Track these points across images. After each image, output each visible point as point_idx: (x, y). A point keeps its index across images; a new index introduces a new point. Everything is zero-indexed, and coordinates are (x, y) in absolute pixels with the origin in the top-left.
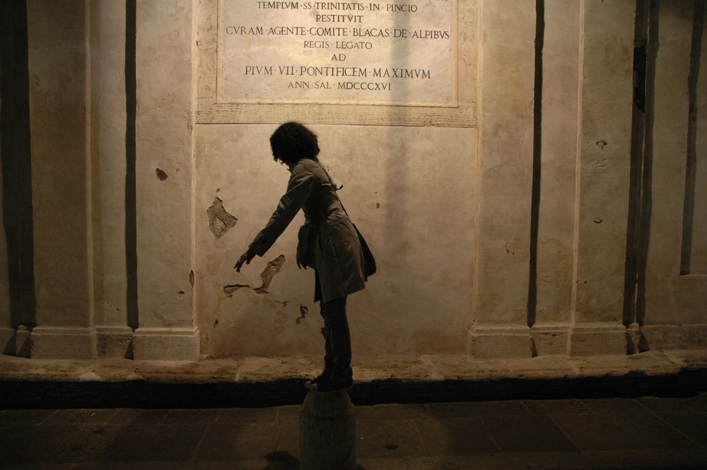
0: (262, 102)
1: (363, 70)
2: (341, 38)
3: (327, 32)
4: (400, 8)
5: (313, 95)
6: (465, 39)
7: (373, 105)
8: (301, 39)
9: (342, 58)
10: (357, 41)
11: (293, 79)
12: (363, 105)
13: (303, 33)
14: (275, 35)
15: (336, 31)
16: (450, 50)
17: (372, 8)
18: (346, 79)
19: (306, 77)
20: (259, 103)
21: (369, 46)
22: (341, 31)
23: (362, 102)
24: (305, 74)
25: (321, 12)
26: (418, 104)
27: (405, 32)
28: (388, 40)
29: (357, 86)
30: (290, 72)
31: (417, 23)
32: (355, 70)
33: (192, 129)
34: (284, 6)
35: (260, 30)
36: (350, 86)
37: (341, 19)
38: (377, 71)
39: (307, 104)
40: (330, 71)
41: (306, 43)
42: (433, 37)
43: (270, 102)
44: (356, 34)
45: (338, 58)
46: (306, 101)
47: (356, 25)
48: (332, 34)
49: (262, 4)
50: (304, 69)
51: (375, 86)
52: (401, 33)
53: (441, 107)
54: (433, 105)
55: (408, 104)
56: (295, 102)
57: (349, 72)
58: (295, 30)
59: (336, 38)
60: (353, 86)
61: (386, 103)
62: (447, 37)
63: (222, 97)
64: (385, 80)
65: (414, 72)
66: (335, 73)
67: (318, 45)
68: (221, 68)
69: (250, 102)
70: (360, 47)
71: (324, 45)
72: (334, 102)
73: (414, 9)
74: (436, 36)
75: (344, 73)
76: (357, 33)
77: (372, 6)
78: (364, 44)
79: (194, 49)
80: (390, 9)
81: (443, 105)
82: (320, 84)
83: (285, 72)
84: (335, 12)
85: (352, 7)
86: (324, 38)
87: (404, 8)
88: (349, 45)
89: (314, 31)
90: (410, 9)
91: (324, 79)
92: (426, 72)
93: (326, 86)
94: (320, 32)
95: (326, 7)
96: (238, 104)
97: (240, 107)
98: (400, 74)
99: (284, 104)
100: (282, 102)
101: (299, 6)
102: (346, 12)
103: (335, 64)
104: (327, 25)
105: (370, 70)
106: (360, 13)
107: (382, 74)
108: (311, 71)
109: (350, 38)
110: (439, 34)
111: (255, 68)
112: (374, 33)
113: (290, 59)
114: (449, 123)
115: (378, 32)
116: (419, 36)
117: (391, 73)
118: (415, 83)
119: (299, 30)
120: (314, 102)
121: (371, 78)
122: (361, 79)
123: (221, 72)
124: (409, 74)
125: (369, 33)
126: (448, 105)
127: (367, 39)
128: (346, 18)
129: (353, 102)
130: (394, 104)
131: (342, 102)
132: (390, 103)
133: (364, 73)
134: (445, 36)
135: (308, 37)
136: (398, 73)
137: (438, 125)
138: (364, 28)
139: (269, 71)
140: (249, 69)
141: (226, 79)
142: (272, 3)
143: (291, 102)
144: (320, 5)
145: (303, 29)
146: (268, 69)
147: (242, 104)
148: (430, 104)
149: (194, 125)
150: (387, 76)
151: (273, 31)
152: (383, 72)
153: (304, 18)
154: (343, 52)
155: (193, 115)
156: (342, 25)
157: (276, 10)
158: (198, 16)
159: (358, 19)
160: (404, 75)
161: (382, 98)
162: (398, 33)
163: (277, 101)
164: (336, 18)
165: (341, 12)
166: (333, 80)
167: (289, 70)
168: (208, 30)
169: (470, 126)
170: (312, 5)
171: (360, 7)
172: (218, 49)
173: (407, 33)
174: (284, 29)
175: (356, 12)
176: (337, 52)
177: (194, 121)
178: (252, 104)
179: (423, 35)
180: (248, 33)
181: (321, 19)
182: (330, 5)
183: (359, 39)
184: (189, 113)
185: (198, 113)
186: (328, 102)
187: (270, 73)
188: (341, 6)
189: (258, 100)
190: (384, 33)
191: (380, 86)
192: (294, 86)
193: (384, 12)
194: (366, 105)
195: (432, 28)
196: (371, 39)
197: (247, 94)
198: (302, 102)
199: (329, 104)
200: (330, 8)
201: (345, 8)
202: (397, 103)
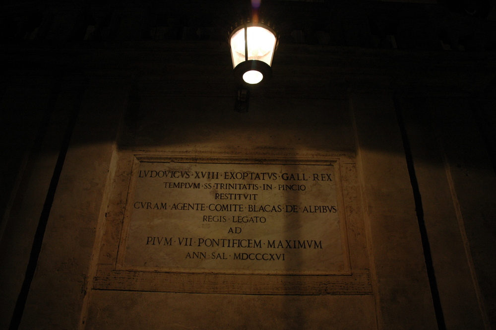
0: (159, 270)
1: (258, 242)
2: (237, 213)
3: (224, 208)
4: (291, 188)
5: (209, 265)
6: (351, 212)
7: (268, 275)
8: (201, 214)
9: (238, 231)
10: (252, 216)
11: (191, 250)
12: (258, 274)
13: (203, 209)
14: (177, 210)
15: (233, 208)
16: (339, 222)
17: (266, 188)
18: (241, 250)
19: (203, 248)
20: (156, 272)
21: (263, 220)
22: (238, 208)
23: (257, 272)
24: (203, 245)
25: (220, 191)
26: (312, 273)
27: (296, 207)
28: (281, 215)
29: (252, 257)
30: (188, 243)
31: (306, 200)
32: (251, 242)
33: (85, 293)
34: (188, 186)
35: (164, 206)
36: (245, 256)
37: (237, 197)
38: (271, 243)
39: (203, 273)
40: (226, 243)
41: (205, 218)
42: (322, 211)
43: (167, 270)
44: (251, 210)
45: (234, 231)
46: (202, 271)
47: (251, 202)
48: (229, 209)
49: (168, 184)
50: (201, 241)
51: (270, 257)
52: (292, 209)
53: (334, 275)
54: (327, 273)
55: (303, 273)
56: (191, 271)
57: (245, 243)
58: (196, 206)
59: (233, 213)
60: (248, 256)
61: (280, 272)
62: (334, 211)
63: (122, 265)
64: (279, 251)
65: (306, 242)
66: (231, 245)
67: (216, 219)
68: (124, 238)
69: (147, 270)
70: (255, 221)
71: (222, 219)
72: (230, 272)
73: (303, 188)
74: (325, 211)
75: (240, 245)
76: (252, 208)
77: (266, 186)
78: (258, 219)
79: (102, 220)
80: (282, 189)
81: (337, 273)
82: (216, 255)
83: (184, 243)
84: (232, 191)
85: (248, 187)
86: (221, 213)
87: (294, 187)
88: (245, 220)
89: (212, 207)
90: (299, 188)
91: (221, 250)
92: (318, 243)
93: (222, 257)
94: (219, 208)
95: (225, 187)
96: (135, 272)
97: (137, 275)
98: (293, 245)
99: (180, 273)
100: (178, 271)
101: (200, 186)
102: (242, 192)
103: (231, 237)
104: (225, 202)
105: (265, 241)
106: (255, 192)
107: (276, 245)
108: (208, 243)
109: (246, 213)
110: (327, 209)
111: (156, 239)
112: (268, 209)
113: (189, 231)
114: (345, 291)
115: (271, 208)
116: (309, 210)
117: (285, 244)
118: (308, 253)
119: (200, 206)
120: (210, 272)
121: (265, 249)
122: (256, 250)
123: (123, 242)
124: (302, 245)
125: (263, 209)
126: (342, 273)
127: (261, 214)
128: (242, 197)
129: (247, 272)
130: (288, 273)
131: (237, 272)
132: (285, 272)
133: (259, 244)
134: (332, 210)
135: (207, 212)
136: (292, 244)
137: (334, 294)
138: (258, 205)
139: (169, 242)
140: (150, 239)
141: (127, 248)
142: (177, 184)
143: (187, 271)
144: (219, 186)
145: (203, 206)
146: (168, 240)
147: (139, 272)
148: (324, 273)
149: (88, 291)
150: (280, 247)
151: (175, 207)
152: (277, 244)
153: (204, 196)
154: (239, 225)
155: (90, 280)
156: (238, 202)
157: (180, 189)
158: (109, 192)
159: (253, 197)
160: (297, 246)
161: (277, 267)
162: (289, 209)
163: (174, 270)
164: (233, 196)
165: (238, 191)
166: (229, 251)
167: (188, 242)
168: (118, 204)
169: (366, 293)
170: (212, 185)
171: (255, 187)
172: (124, 220)
173: (298, 208)
174: (186, 205)
175: (251, 192)
176: (234, 226)
177: (90, 286)
178: (149, 272)
179: (313, 210)
180: (153, 207)
181: (219, 197)
182: (228, 185)
183: (254, 214)
184: (85, 277)
185: (96, 278)
186: (223, 272)
187: (169, 243)
188: (238, 186)
189: (156, 269)
190: (277, 209)
191: (275, 257)
192: (192, 256)
193: (276, 191)
194: (261, 275)
195: (320, 204)
196: (265, 214)
197: (146, 263)
198: (198, 271)
199: (224, 274)
200: (228, 188)
201: (241, 188)
202: (291, 273)
